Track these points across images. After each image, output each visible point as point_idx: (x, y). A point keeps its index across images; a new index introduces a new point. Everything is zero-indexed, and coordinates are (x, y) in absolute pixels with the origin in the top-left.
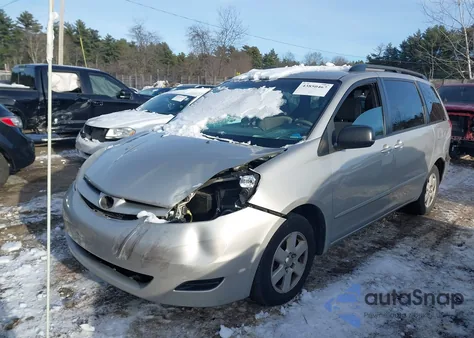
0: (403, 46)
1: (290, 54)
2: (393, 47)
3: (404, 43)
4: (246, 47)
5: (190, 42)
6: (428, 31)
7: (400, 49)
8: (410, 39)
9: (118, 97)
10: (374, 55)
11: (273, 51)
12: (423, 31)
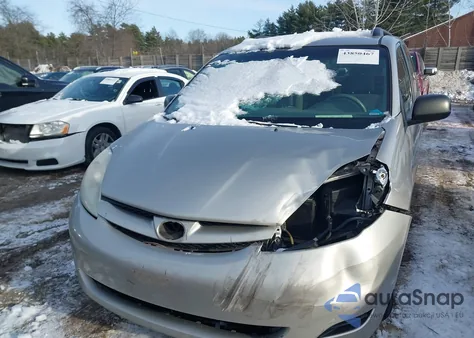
0: (280, 21)
1: (173, 32)
2: (271, 22)
3: (281, 18)
4: (124, 25)
5: (72, 19)
6: (300, 6)
7: (277, 25)
8: (286, 15)
9: (19, 84)
10: (255, 31)
11: (154, 29)
12: (296, 7)
